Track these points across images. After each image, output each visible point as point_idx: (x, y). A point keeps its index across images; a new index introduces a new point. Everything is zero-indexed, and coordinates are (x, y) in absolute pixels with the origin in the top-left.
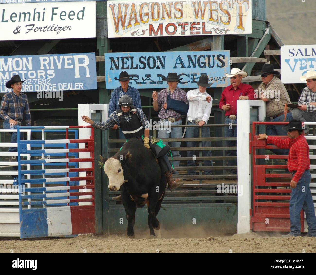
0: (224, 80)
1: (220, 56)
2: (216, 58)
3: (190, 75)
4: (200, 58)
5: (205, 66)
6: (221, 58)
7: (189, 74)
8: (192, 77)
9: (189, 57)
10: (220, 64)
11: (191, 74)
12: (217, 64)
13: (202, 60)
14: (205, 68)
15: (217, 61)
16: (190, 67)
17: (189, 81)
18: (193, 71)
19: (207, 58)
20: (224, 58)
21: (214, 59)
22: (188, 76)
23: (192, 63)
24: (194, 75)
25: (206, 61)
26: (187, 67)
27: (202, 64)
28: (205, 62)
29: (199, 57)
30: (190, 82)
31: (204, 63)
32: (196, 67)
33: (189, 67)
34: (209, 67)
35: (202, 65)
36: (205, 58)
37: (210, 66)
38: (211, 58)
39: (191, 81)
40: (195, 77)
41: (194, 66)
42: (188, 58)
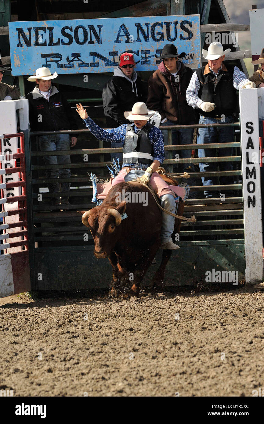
0: (192, 58)
1: (185, 23)
2: (178, 26)
3: (140, 53)
4: (155, 27)
5: (162, 38)
6: (187, 25)
7: (138, 52)
8: (144, 56)
9: (138, 26)
10: (186, 35)
11: (142, 51)
12: (181, 35)
13: (158, 29)
14: (163, 42)
15: (180, 31)
16: (140, 41)
18: (143, 45)
19: (165, 26)
20: (191, 26)
21: (176, 28)
22: (138, 54)
23: (142, 34)
24: (146, 52)
25: (164, 31)
26: (135, 41)
27: (157, 35)
28: (163, 33)
29: (152, 26)
30: (140, 62)
31: (162, 34)
32: (149, 40)
33: (138, 40)
34: (168, 40)
35: (158, 37)
36: (162, 26)
37: (170, 38)
38: (172, 26)
39: (141, 60)
40: (147, 55)
41: (146, 38)
42: (136, 27)
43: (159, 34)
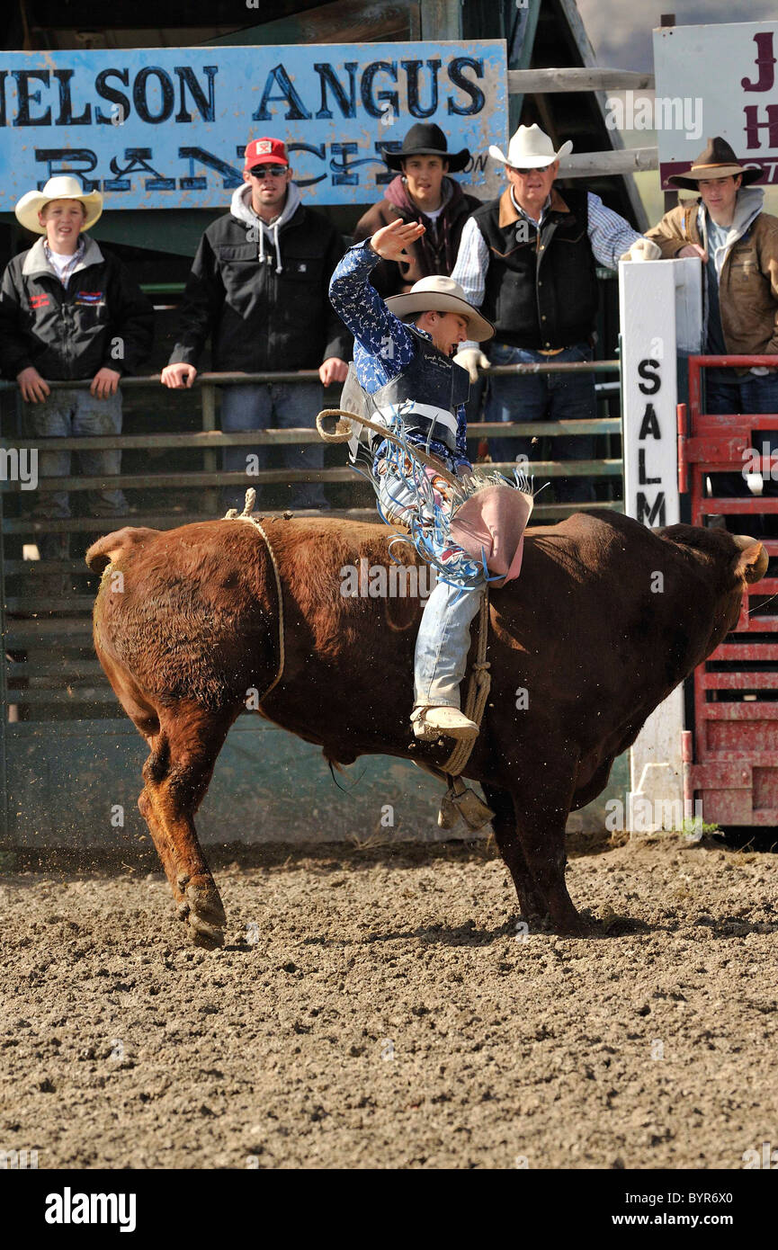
0: (482, 169)
1: (463, 65)
2: (443, 73)
3: (328, 151)
4: (373, 74)
5: (393, 109)
6: (467, 72)
7: (323, 147)
8: (339, 159)
9: (325, 71)
10: (464, 100)
11: (334, 145)
12: (450, 101)
13: (382, 81)
14: (395, 117)
15: (448, 88)
16: (330, 116)
17: (325, 176)
18: (339, 129)
19: (403, 74)
20: (480, 75)
21: (435, 79)
22: (321, 153)
23: (335, 95)
24: (346, 149)
25: (401, 87)
26: (314, 116)
27: (380, 99)
28: (397, 93)
29: (366, 71)
30: (329, 180)
31: (393, 98)
32: (354, 111)
33: (324, 113)
34: (413, 114)
35: (383, 105)
36: (394, 73)
37: (418, 107)
38: (424, 74)
39: (330, 173)
40: (350, 158)
41: (347, 108)
42: (317, 76)
43: (385, 95)
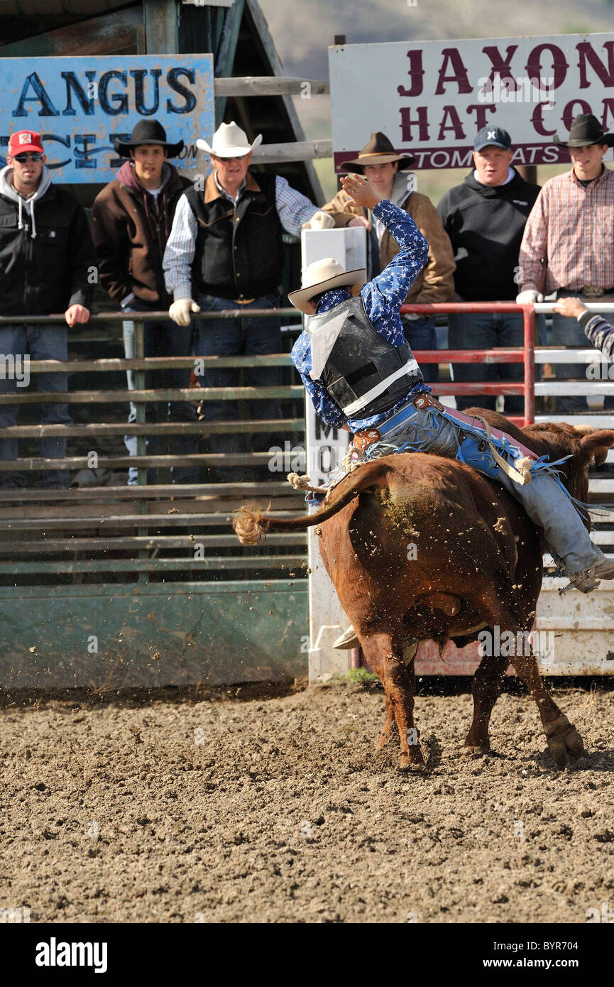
0: (194, 156)
1: (179, 74)
2: (163, 80)
3: (72, 141)
4: (108, 80)
5: (124, 108)
6: (182, 79)
7: (68, 138)
8: (81, 147)
9: (70, 78)
10: (180, 101)
11: (77, 137)
12: (169, 102)
13: (115, 86)
14: (126, 115)
15: (167, 91)
16: (74, 113)
17: (70, 161)
18: (81, 124)
19: (131, 80)
20: (192, 81)
21: (157, 85)
22: (67, 143)
23: (78, 97)
24: (87, 140)
25: (130, 91)
26: (61, 113)
27: (113, 100)
28: (127, 96)
29: (102, 79)
30: (73, 164)
31: (124, 99)
32: (93, 110)
33: (69, 111)
34: (139, 112)
35: (116, 105)
36: (124, 79)
37: (143, 107)
38: (148, 81)
39: (74, 158)
40: (90, 147)
41: (87, 106)
42: (64, 82)
43: (117, 97)
